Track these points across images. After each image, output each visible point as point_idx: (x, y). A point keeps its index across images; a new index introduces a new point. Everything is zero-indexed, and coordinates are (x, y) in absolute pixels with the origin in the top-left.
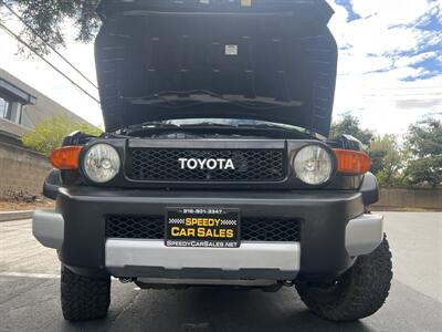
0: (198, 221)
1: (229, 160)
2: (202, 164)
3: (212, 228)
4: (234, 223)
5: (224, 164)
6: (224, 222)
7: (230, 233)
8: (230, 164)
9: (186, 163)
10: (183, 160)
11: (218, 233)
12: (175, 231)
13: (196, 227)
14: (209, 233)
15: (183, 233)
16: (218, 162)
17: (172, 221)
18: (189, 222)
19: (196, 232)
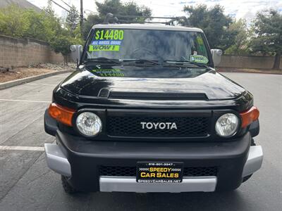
0: (158, 169)
1: (174, 124)
2: (156, 126)
3: (166, 173)
4: (179, 170)
5: (170, 125)
6: (173, 170)
7: (177, 175)
8: (174, 126)
9: (145, 125)
10: (143, 123)
11: (169, 175)
12: (143, 175)
13: (156, 172)
14: (164, 175)
15: (148, 175)
16: (167, 125)
17: (141, 169)
18: (151, 170)
19: (156, 175)
